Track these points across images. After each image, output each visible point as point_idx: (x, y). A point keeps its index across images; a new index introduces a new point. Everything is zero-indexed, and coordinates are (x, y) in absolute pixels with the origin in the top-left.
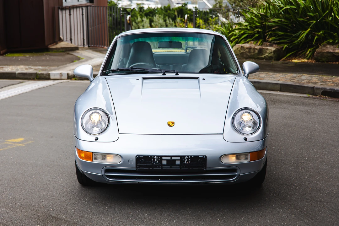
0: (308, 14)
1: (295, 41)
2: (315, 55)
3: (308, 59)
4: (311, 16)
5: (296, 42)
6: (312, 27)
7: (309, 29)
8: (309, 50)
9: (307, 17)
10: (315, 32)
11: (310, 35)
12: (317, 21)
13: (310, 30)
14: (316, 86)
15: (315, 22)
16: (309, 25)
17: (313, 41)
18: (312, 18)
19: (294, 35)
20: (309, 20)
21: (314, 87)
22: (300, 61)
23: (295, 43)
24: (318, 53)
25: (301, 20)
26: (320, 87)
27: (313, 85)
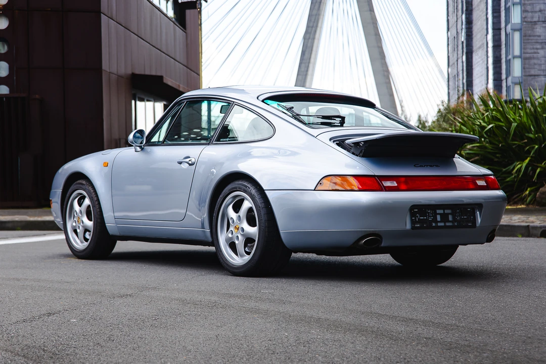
0: (527, 134)
1: (506, 179)
2: (537, 196)
3: (527, 205)
4: (531, 138)
5: (508, 179)
6: (534, 155)
7: (528, 159)
8: (529, 189)
9: (524, 140)
10: (538, 163)
11: (530, 168)
12: (540, 145)
13: (530, 161)
14: (531, 224)
15: (537, 147)
16: (529, 152)
17: (535, 175)
18: (532, 141)
19: (504, 170)
20: (526, 144)
21: (528, 226)
22: (515, 207)
23: (508, 182)
24: (543, 193)
25: (515, 144)
26: (539, 225)
27: (527, 224)
